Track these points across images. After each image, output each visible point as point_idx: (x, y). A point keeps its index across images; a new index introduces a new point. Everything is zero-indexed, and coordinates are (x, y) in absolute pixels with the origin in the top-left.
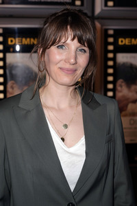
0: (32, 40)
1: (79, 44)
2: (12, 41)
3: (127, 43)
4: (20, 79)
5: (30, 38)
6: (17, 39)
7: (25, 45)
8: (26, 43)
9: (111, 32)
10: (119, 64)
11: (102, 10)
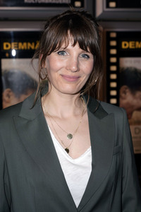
0: (29, 44)
1: (81, 50)
2: (7, 46)
3: (131, 47)
4: (17, 87)
5: (27, 42)
6: (13, 44)
7: (21, 50)
8: (23, 48)
9: (114, 35)
10: (123, 69)
11: (104, 11)
